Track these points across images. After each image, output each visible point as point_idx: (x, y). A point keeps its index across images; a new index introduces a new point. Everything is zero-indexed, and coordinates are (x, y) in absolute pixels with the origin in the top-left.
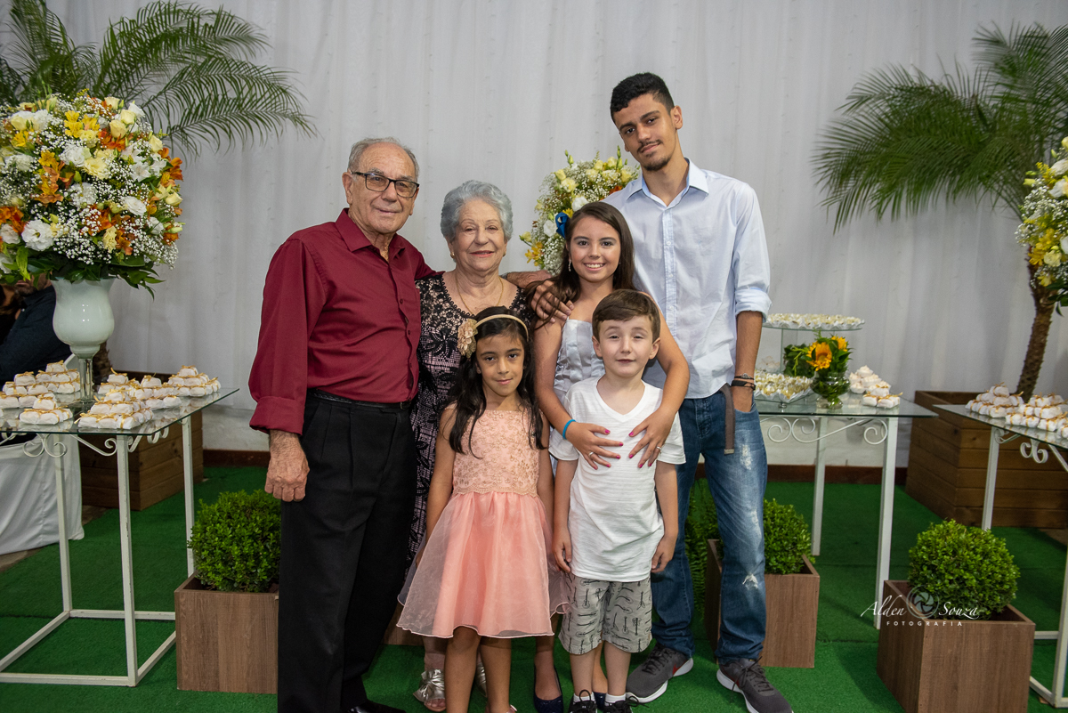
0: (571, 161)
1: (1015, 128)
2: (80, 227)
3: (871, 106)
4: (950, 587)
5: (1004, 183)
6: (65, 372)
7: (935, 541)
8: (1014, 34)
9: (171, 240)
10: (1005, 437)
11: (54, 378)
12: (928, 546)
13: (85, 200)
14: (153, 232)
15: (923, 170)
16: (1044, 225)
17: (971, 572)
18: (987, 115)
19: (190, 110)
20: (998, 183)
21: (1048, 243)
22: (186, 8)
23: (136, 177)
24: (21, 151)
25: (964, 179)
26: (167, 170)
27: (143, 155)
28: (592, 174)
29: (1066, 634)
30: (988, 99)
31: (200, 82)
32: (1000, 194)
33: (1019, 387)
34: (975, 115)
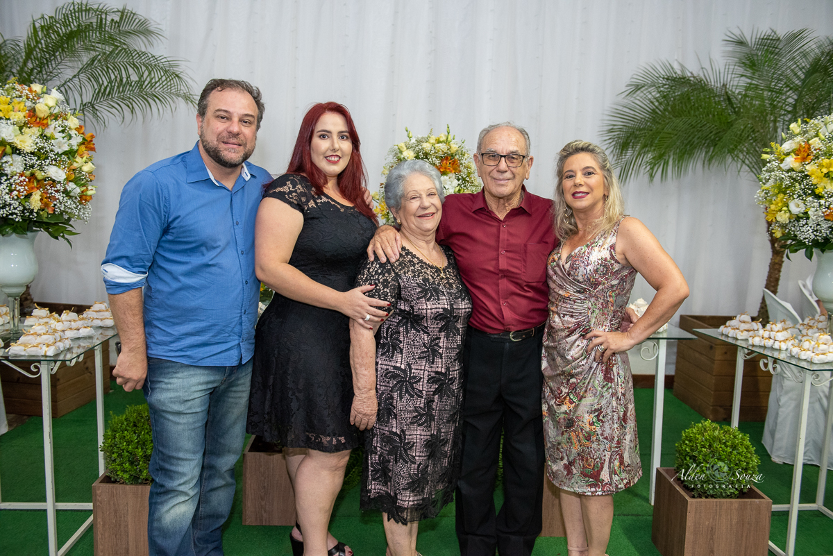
0: (410, 136)
1: (755, 111)
2: (11, 191)
3: (645, 92)
5: (747, 153)
7: (695, 437)
8: (754, 38)
9: (86, 200)
10: (748, 354)
12: (690, 441)
13: (15, 169)
14: (72, 194)
15: (685, 143)
16: (776, 191)
17: (723, 461)
18: (734, 100)
19: (100, 90)
20: (742, 153)
21: (780, 205)
22: (95, 7)
23: (57, 150)
25: (716, 150)
26: (82, 144)
27: (63, 131)
28: (427, 146)
29: (796, 506)
30: (734, 88)
31: (108, 68)
32: (744, 162)
33: (759, 312)
34: (725, 100)
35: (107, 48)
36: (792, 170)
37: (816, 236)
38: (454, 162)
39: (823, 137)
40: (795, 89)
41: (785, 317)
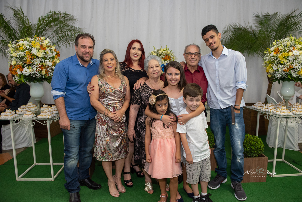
0: (155, 49)
1: (262, 38)
2: (36, 70)
3: (228, 33)
4: (248, 150)
5: (260, 52)
6: (32, 105)
8: (262, 15)
10: (261, 114)
11: (30, 106)
13: (37, 63)
15: (241, 48)
16: (269, 63)
17: (253, 146)
18: (256, 35)
19: (59, 38)
21: (270, 67)
22: (57, 12)
23: (49, 57)
24: (21, 51)
25: (251, 51)
26: (56, 54)
27: (51, 51)
28: (160, 52)
29: (275, 160)
30: (256, 31)
31: (62, 31)
32: (259, 54)
33: (265, 101)
34: (253, 35)
35: (61, 25)
36: (273, 56)
37: (281, 76)
38: (169, 56)
39: (283, 46)
40: (275, 31)
41: (272, 102)
